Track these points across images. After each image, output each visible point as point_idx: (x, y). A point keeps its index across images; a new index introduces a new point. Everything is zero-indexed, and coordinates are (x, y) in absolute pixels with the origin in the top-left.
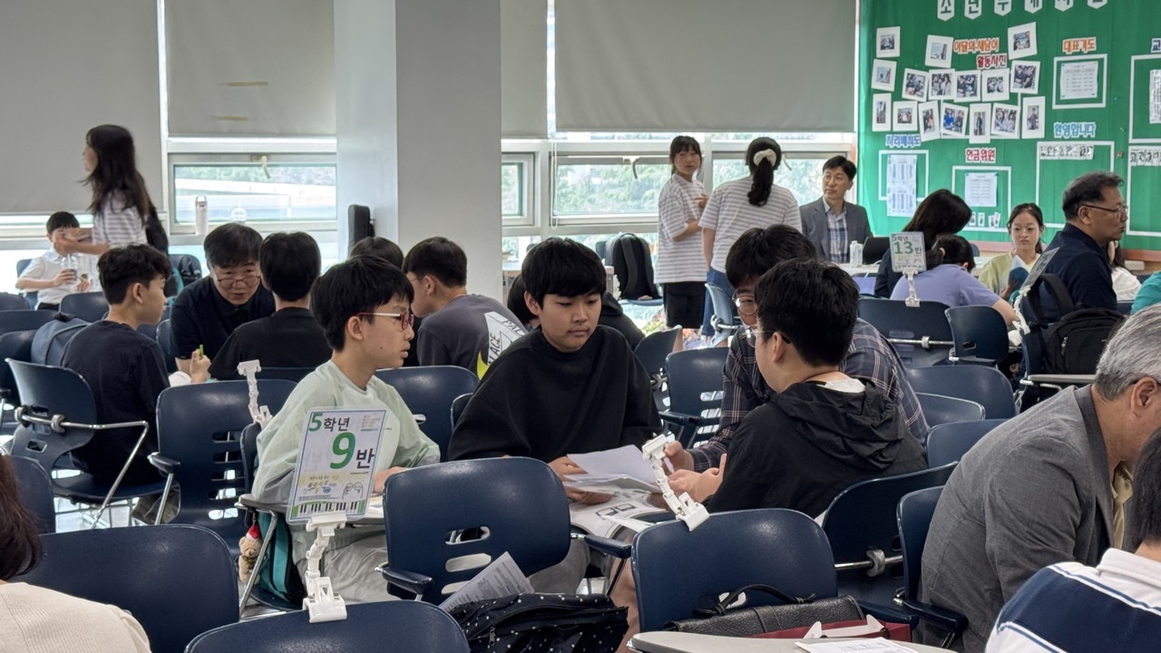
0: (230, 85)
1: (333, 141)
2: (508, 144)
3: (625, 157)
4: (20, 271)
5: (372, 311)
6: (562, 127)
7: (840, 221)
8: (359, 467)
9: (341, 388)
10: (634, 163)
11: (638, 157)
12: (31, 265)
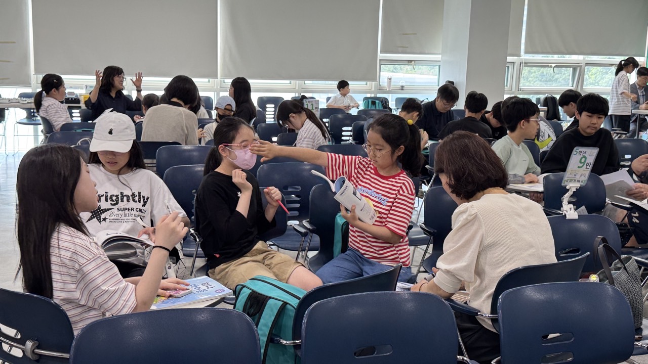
0: (403, 34)
1: (440, 56)
2: (509, 59)
3: (550, 65)
4: (327, 101)
5: (529, 118)
6: (527, 52)
7: (642, 92)
8: (586, 168)
9: (512, 145)
10: (554, 67)
11: (555, 65)
12: (331, 99)
